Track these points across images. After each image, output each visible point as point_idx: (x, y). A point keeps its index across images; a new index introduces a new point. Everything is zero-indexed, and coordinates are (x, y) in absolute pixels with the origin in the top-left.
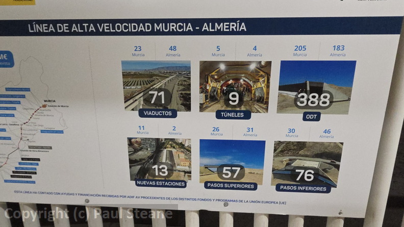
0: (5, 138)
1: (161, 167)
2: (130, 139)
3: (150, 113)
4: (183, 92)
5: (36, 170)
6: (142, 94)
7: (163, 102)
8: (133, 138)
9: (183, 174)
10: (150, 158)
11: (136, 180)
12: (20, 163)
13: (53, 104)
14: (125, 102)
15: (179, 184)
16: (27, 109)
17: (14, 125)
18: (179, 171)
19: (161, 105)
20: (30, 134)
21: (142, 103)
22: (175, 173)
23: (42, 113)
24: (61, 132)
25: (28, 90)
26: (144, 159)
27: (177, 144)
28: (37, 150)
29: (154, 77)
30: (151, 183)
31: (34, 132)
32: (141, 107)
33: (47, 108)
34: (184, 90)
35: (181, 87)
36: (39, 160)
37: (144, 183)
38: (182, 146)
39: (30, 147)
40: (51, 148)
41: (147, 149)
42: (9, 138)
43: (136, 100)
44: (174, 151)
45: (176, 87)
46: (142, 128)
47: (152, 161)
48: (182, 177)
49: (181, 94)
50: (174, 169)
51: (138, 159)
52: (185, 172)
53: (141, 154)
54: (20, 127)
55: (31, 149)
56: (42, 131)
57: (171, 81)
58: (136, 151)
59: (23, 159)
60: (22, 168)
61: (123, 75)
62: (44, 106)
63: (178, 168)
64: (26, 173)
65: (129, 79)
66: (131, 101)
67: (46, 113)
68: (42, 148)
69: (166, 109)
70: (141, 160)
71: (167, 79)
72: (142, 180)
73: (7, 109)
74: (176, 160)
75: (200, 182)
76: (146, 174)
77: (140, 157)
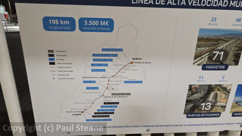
0: (93, 88)
1: (207, 104)
2: (190, 86)
3: (210, 67)
4: (237, 52)
5: (114, 111)
6: (208, 54)
7: (221, 59)
8: (193, 85)
9: (220, 108)
10: (201, 98)
11: (187, 114)
12: (102, 107)
13: (139, 61)
14: (194, 59)
15: (216, 115)
16: (117, 65)
17: (104, 77)
18: (219, 106)
19: (219, 61)
20: (115, 84)
21: (206, 59)
22: (215, 108)
23: (128, 68)
24: (141, 82)
25: (121, 50)
26: (197, 100)
27: (222, 88)
28: (118, 96)
29: (220, 41)
30: (197, 115)
31: (118, 83)
32: (205, 63)
33: (134, 64)
34: (238, 50)
35: (237, 49)
36: (118, 103)
37: (193, 115)
38: (225, 89)
39: (112, 94)
40: (130, 94)
41: (201, 92)
42: (97, 88)
43: (203, 58)
44: (219, 92)
45: (233, 48)
46: (201, 78)
47: (202, 100)
48: (219, 110)
49: (235, 53)
50: (216, 105)
51: (193, 99)
52: (222, 107)
53: (196, 96)
54: (108, 79)
55: (113, 96)
56: (125, 82)
57: (231, 44)
58: (193, 94)
59: (105, 103)
60: (103, 110)
61: (198, 39)
62: (132, 63)
63: (219, 104)
64: (106, 113)
65: (202, 43)
66: (199, 58)
67: (131, 68)
68: (123, 94)
69: (222, 64)
70: (194, 100)
71: (229, 43)
72: (191, 114)
73: (100, 65)
74: (218, 99)
75: (230, 113)
76: (195, 110)
77: (195, 98)
